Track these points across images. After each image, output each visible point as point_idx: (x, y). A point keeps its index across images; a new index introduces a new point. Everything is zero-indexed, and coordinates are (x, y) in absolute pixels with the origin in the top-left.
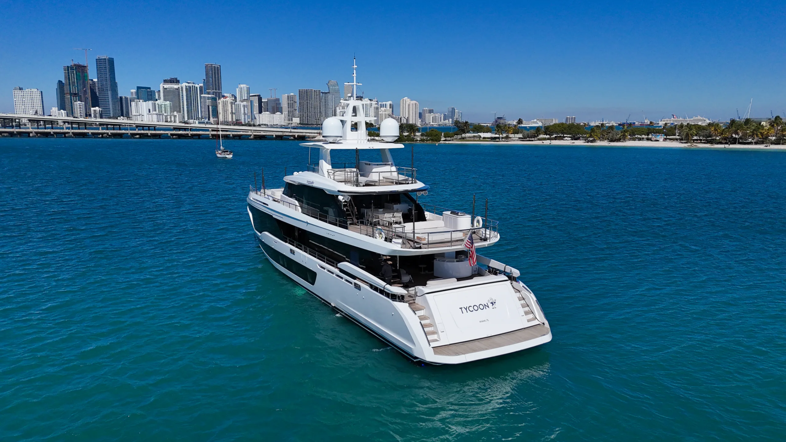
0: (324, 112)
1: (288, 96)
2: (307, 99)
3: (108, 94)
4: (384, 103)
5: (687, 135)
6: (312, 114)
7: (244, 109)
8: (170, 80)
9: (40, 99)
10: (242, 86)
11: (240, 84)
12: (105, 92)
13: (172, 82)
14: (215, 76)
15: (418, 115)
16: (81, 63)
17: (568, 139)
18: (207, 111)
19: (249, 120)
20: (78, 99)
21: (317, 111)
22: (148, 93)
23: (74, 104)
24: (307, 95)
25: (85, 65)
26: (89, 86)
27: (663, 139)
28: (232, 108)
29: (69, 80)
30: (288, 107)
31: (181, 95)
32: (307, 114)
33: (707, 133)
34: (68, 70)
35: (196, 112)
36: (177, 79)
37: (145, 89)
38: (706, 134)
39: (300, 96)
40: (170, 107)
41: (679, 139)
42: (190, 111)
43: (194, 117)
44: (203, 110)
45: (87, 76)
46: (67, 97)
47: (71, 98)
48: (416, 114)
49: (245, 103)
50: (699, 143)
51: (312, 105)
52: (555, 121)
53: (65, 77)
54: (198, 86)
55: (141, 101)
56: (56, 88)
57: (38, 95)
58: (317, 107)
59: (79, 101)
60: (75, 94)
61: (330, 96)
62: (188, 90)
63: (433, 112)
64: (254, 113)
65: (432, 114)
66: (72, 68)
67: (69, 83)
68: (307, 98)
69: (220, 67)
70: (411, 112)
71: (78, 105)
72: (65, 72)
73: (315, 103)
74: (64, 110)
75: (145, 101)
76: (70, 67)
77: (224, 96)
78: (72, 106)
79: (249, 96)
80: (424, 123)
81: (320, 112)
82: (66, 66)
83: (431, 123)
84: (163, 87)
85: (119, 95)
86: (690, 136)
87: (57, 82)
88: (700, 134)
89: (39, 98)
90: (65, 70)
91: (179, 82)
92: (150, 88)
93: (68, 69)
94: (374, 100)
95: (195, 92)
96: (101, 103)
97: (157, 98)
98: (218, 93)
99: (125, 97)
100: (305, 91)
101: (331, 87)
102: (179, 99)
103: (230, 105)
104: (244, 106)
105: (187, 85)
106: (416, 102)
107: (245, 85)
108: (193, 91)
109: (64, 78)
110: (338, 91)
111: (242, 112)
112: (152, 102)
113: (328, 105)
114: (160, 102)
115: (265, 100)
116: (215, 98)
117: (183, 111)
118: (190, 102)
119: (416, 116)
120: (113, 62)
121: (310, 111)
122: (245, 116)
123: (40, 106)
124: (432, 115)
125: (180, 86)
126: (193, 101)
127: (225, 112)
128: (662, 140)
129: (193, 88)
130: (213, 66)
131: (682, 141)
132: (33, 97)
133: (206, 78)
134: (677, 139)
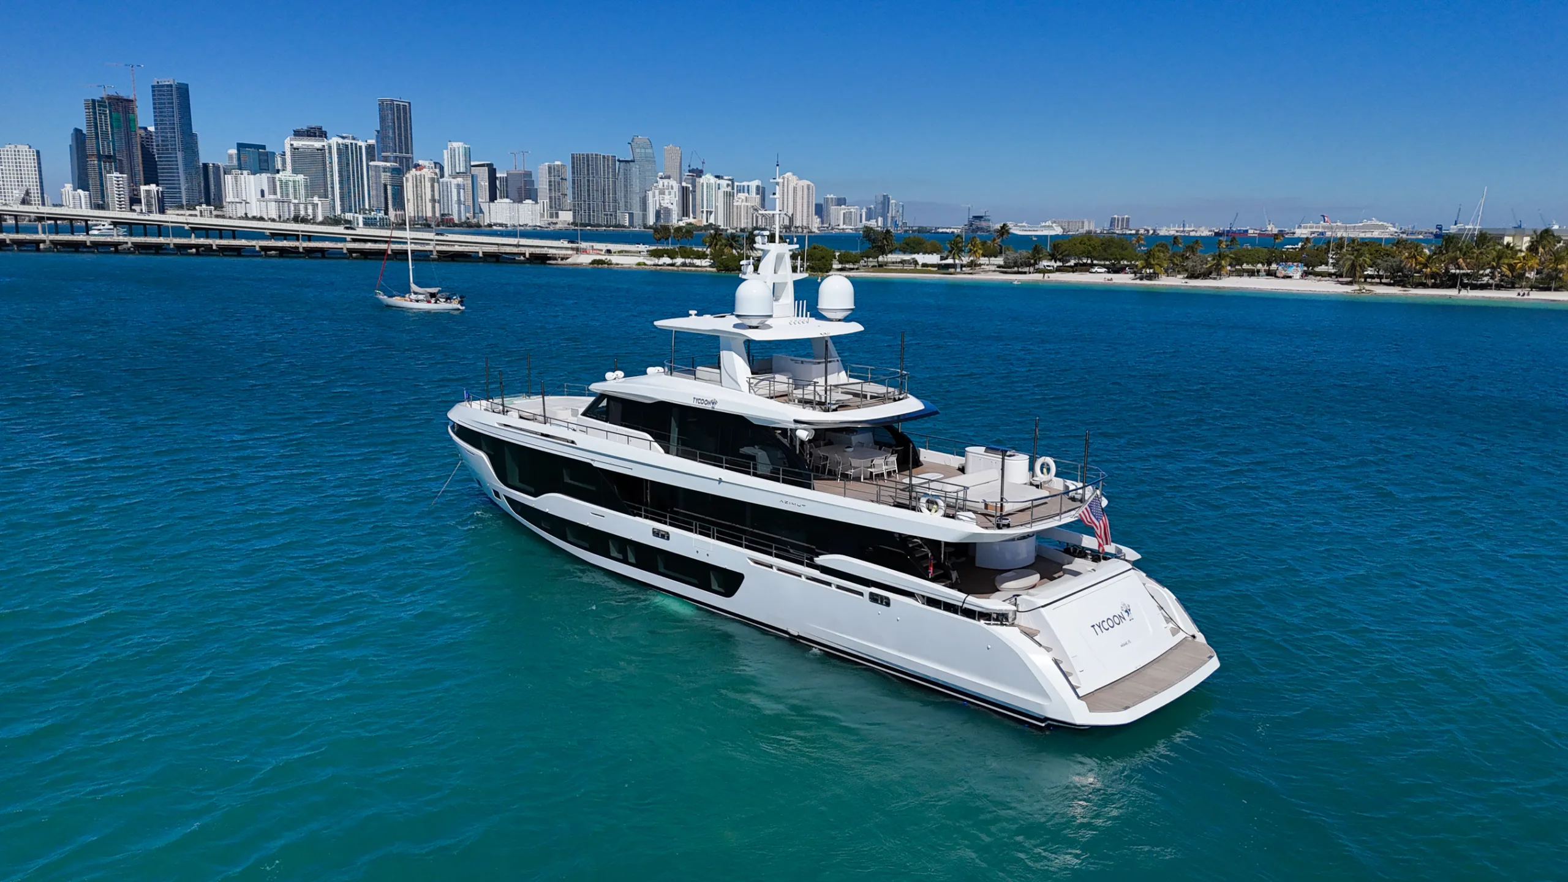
0: (623, 199)
1: (550, 168)
2: (588, 174)
3: (176, 157)
4: (745, 184)
5: (1353, 266)
6: (597, 205)
7: (459, 193)
8: (308, 131)
9: (35, 167)
10: (455, 145)
11: (450, 141)
12: (171, 154)
13: (312, 134)
14: (400, 123)
15: (813, 209)
16: (124, 94)
17: (1099, 270)
18: (383, 194)
19: (468, 215)
20: (116, 168)
21: (609, 198)
22: (261, 157)
23: (106, 177)
24: (588, 165)
25: (131, 98)
26: (139, 140)
27: (1300, 274)
28: (433, 191)
29: (96, 128)
30: (550, 190)
31: (328, 162)
32: (589, 204)
33: (1394, 264)
34: (94, 108)
35: (359, 197)
36: (321, 129)
37: (253, 149)
38: (1392, 266)
39: (573, 167)
40: (306, 186)
41: (1334, 274)
42: (346, 197)
43: (355, 207)
44: (373, 193)
45: (135, 120)
46: (92, 162)
47: (100, 165)
48: (808, 207)
49: (460, 180)
50: (1377, 284)
51: (597, 187)
52: (1089, 226)
53: (88, 122)
54: (363, 144)
55: (245, 172)
56: (70, 143)
57: (30, 159)
58: (609, 189)
59: (116, 171)
60: (109, 157)
61: (635, 168)
62: (343, 151)
63: (845, 204)
64: (480, 200)
65: (843, 207)
66: (101, 103)
67: (97, 134)
68: (588, 170)
69: (410, 106)
70: (799, 201)
71: (115, 180)
72: (87, 111)
73: (604, 181)
74: (84, 190)
75: (254, 174)
76: (98, 101)
77: (417, 166)
78: (101, 180)
79: (468, 167)
80: (827, 225)
81: (615, 201)
82: (90, 99)
83: (841, 227)
84: (292, 145)
85: (203, 160)
86: (1358, 268)
87: (72, 131)
88: (1379, 264)
89: (33, 165)
90: (87, 108)
91: (325, 135)
92: (264, 147)
93: (94, 106)
94: (726, 178)
95: (357, 157)
96: (162, 176)
97: (279, 166)
98: (404, 160)
99: (214, 164)
100: (584, 158)
101: (638, 150)
102: (325, 170)
103: (428, 184)
104: (458, 186)
105: (340, 141)
106: (809, 183)
107: (460, 144)
108: (352, 153)
109: (85, 124)
110: (650, 160)
111: (455, 198)
112: (269, 175)
113: (631, 185)
114: (287, 175)
115: (502, 175)
116: (399, 169)
117: (333, 194)
118: (345, 178)
119: (808, 211)
120: (188, 92)
121: (593, 199)
122: (459, 207)
123: (34, 180)
124: (843, 209)
125: (325, 143)
126: (353, 175)
127: (419, 198)
128: (1298, 275)
129: (352, 148)
130: (395, 103)
131: (1340, 279)
132: (20, 163)
133: (381, 127)
134: (1330, 275)
